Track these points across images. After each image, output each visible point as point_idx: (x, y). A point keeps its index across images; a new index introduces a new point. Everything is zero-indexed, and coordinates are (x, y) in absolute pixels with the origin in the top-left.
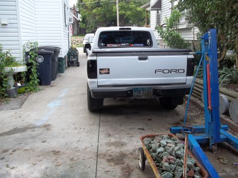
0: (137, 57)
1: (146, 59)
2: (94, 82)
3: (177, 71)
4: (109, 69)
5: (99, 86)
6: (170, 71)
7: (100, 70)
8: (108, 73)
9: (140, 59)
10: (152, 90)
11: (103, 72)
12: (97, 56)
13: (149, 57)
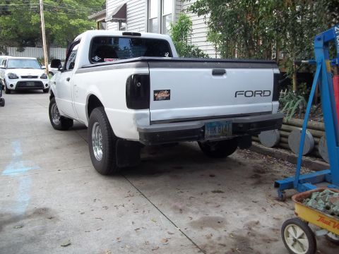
0: (210, 70)
1: (222, 73)
2: (144, 115)
3: (262, 93)
4: (169, 91)
5: (152, 123)
6: (254, 94)
7: (155, 92)
8: (168, 98)
9: (214, 73)
10: (231, 125)
11: (159, 96)
12: (149, 67)
13: (227, 70)
